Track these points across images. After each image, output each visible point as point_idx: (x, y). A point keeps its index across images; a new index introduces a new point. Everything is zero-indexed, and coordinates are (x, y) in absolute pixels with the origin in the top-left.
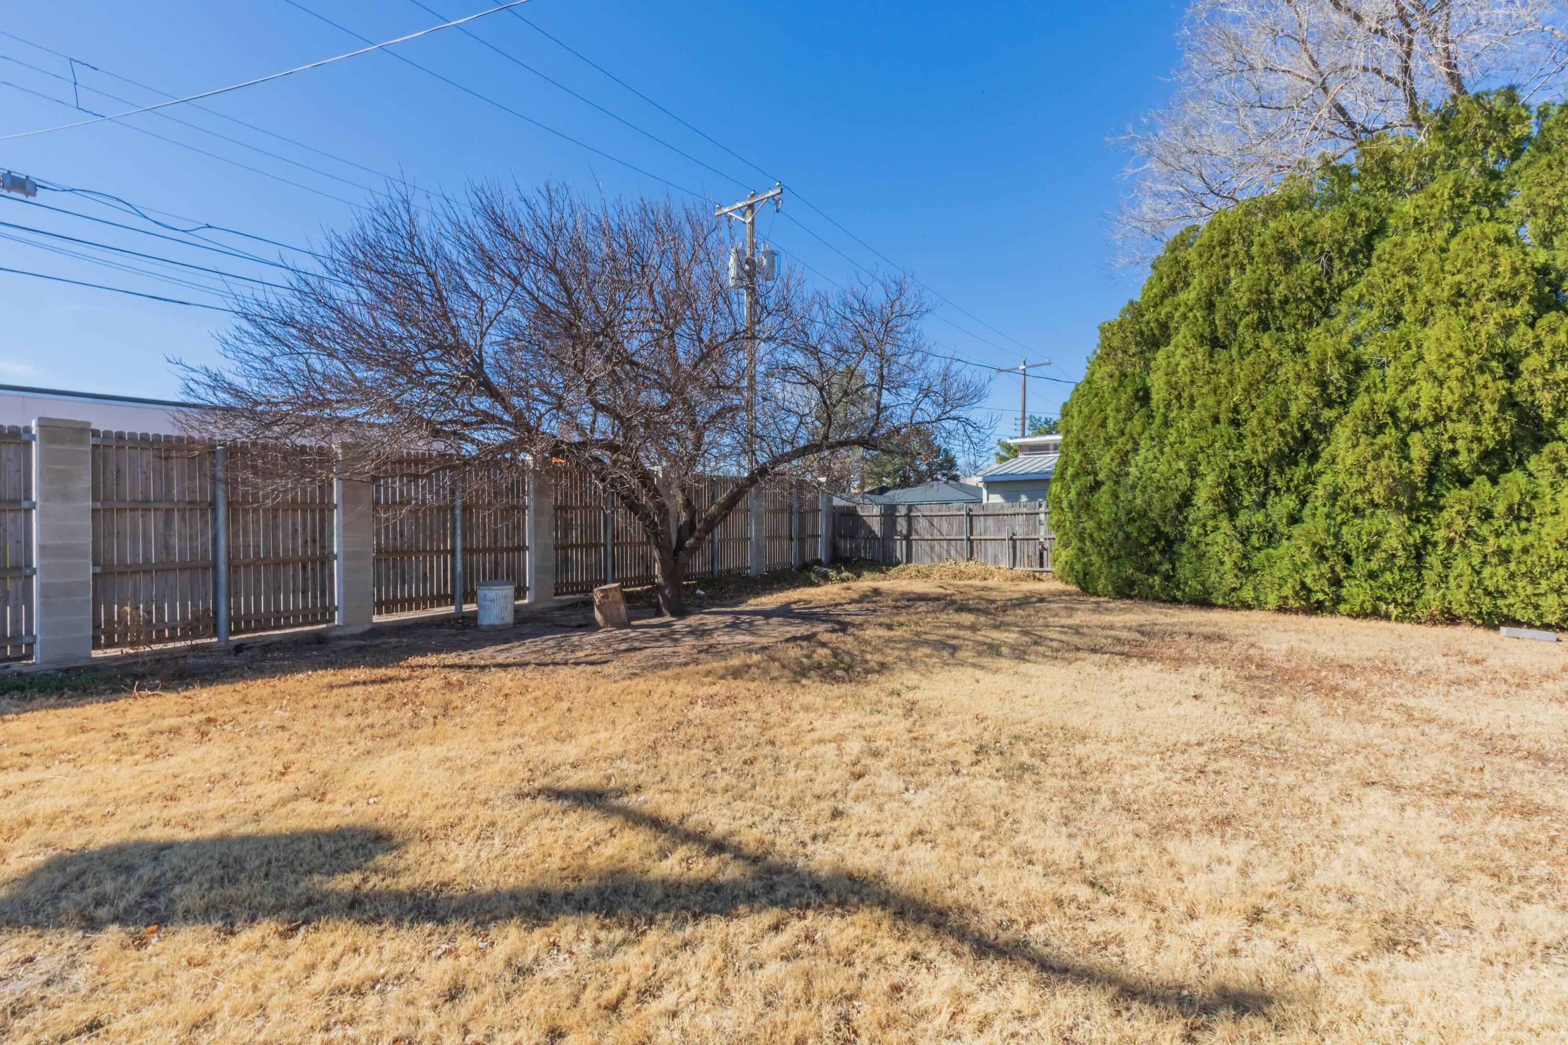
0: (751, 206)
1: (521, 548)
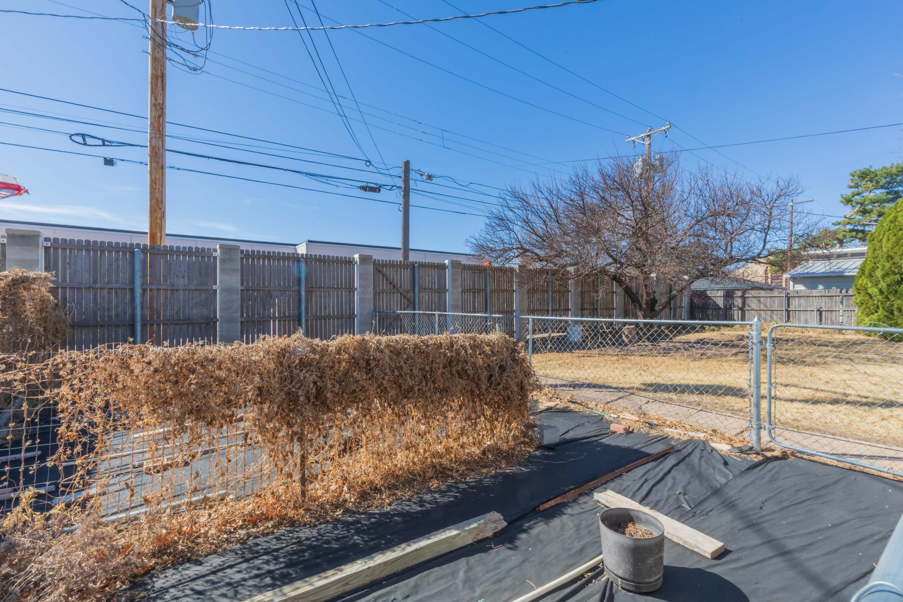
0: (649, 136)
1: (568, 309)
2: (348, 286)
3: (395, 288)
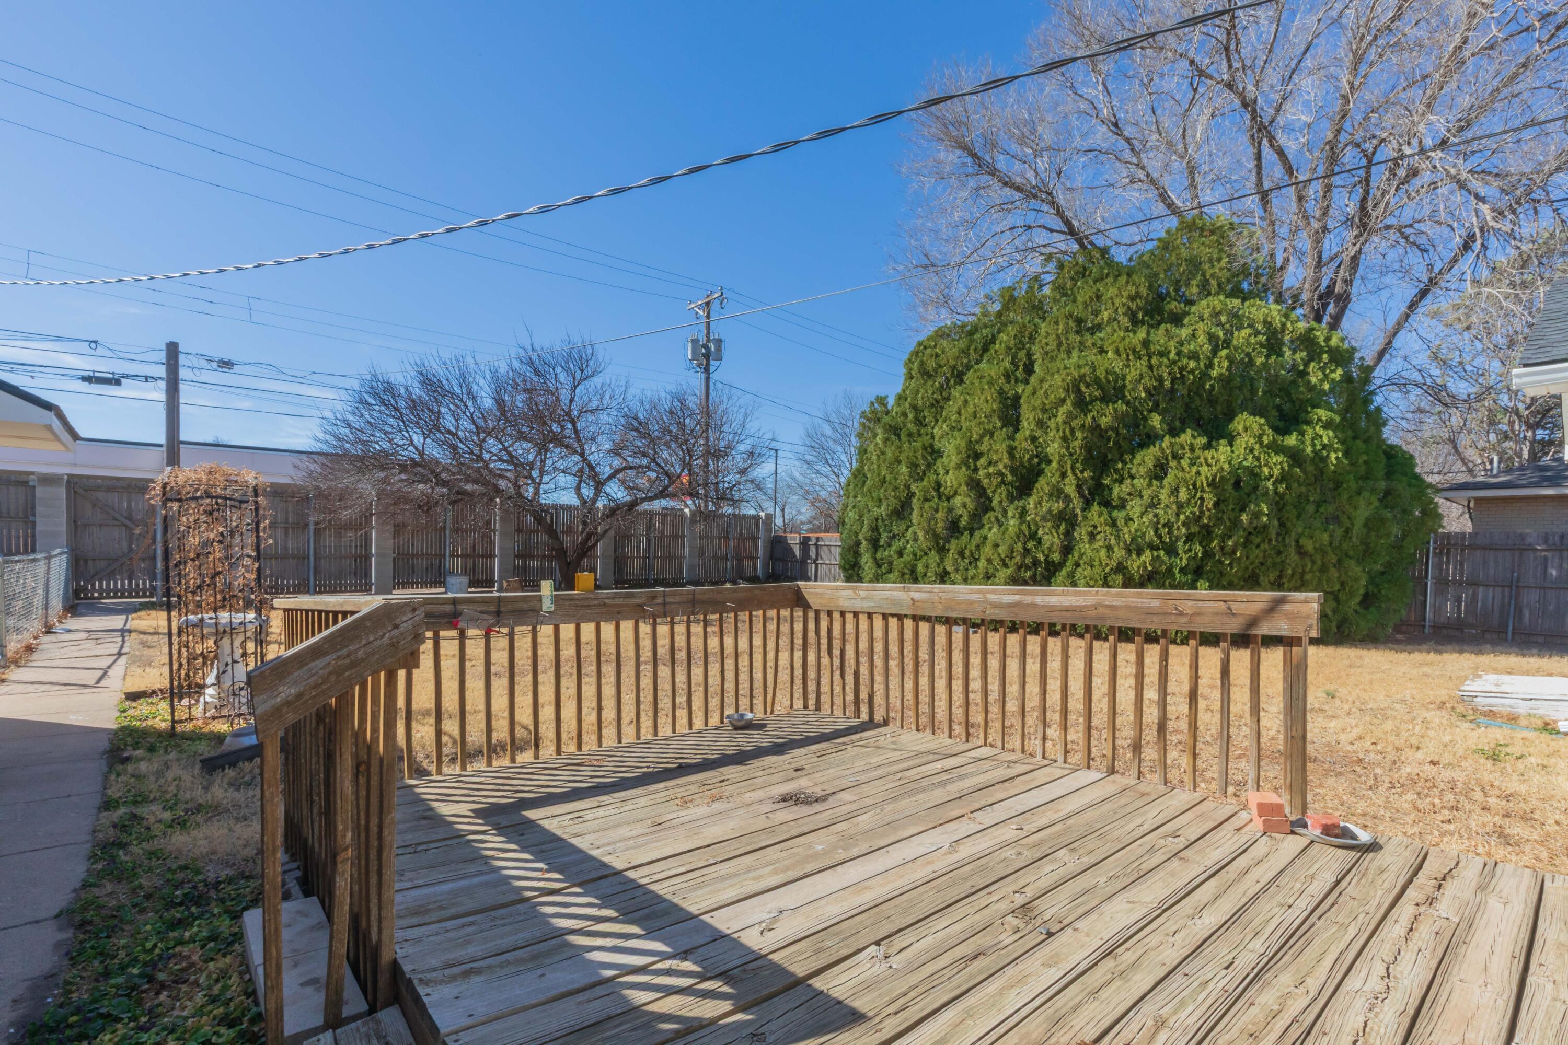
1: (492, 556)
2: (21, 515)
3: (115, 519)
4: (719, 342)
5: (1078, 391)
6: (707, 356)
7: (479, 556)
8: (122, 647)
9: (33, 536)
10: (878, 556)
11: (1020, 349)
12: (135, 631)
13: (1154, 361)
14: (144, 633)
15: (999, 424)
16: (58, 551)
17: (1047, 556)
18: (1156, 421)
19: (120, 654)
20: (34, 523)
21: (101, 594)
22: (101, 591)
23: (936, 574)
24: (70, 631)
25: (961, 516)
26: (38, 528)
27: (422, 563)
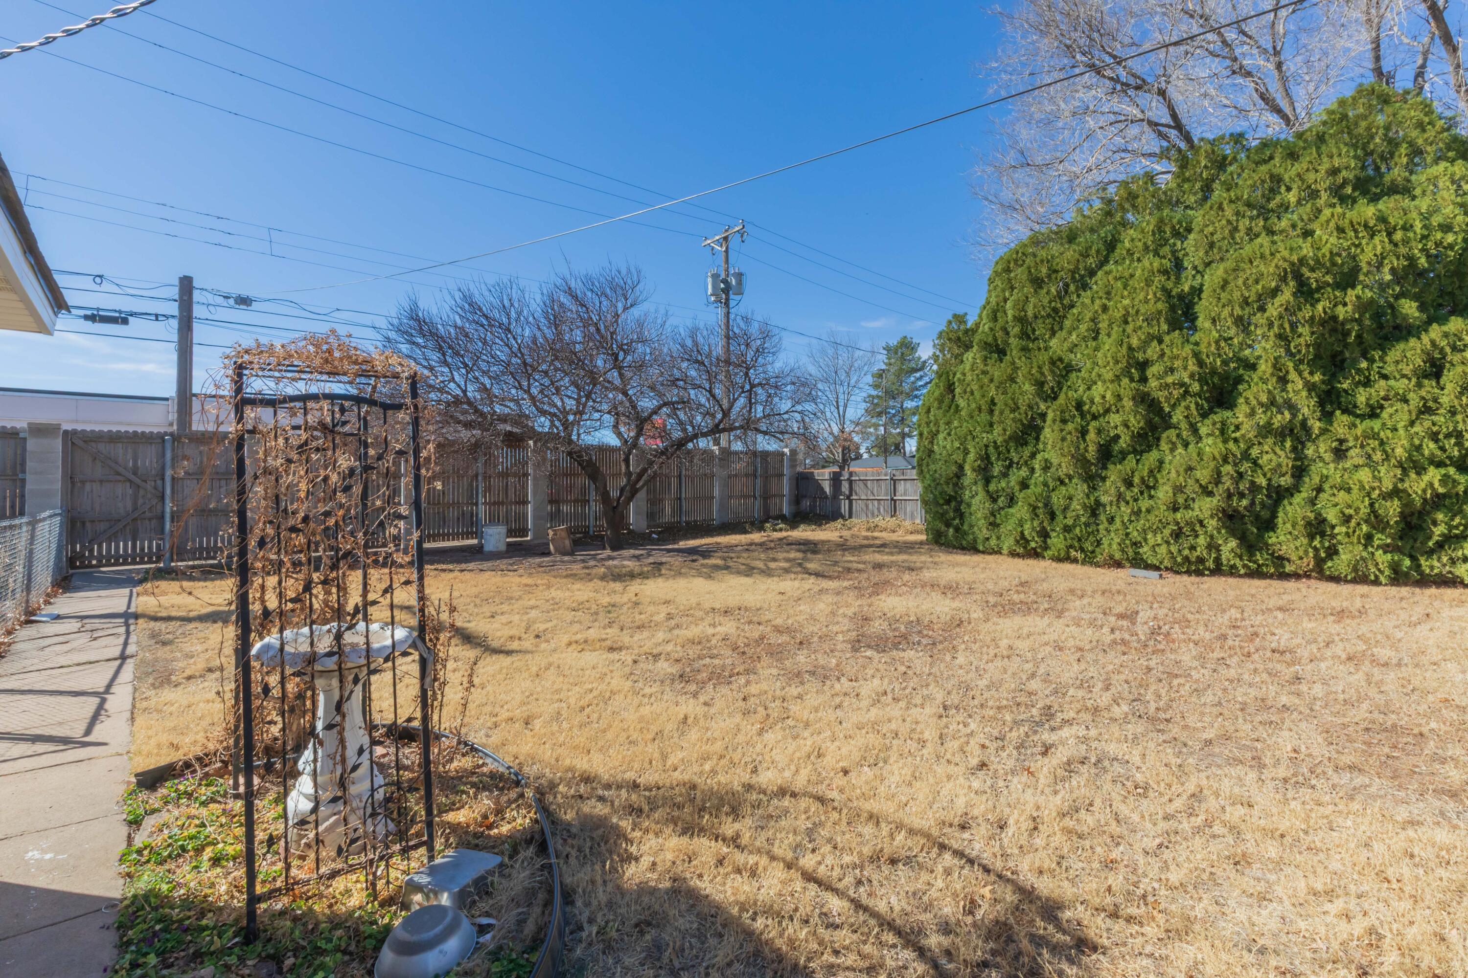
0: (725, 239)
1: (525, 502)
2: (9, 472)
3: (119, 474)
4: (739, 276)
5: (1298, 276)
6: (726, 291)
7: (511, 503)
8: (126, 644)
9: (23, 496)
10: (992, 487)
11: (1161, 246)
12: (143, 616)
13: (1398, 236)
14: (155, 619)
15: (1165, 327)
16: (47, 513)
17: (1270, 480)
18: (1410, 308)
19: (123, 657)
20: (23, 481)
21: (99, 561)
22: (99, 559)
23: (1085, 506)
24: (58, 617)
25: (1118, 437)
26: (29, 487)
27: (453, 513)
